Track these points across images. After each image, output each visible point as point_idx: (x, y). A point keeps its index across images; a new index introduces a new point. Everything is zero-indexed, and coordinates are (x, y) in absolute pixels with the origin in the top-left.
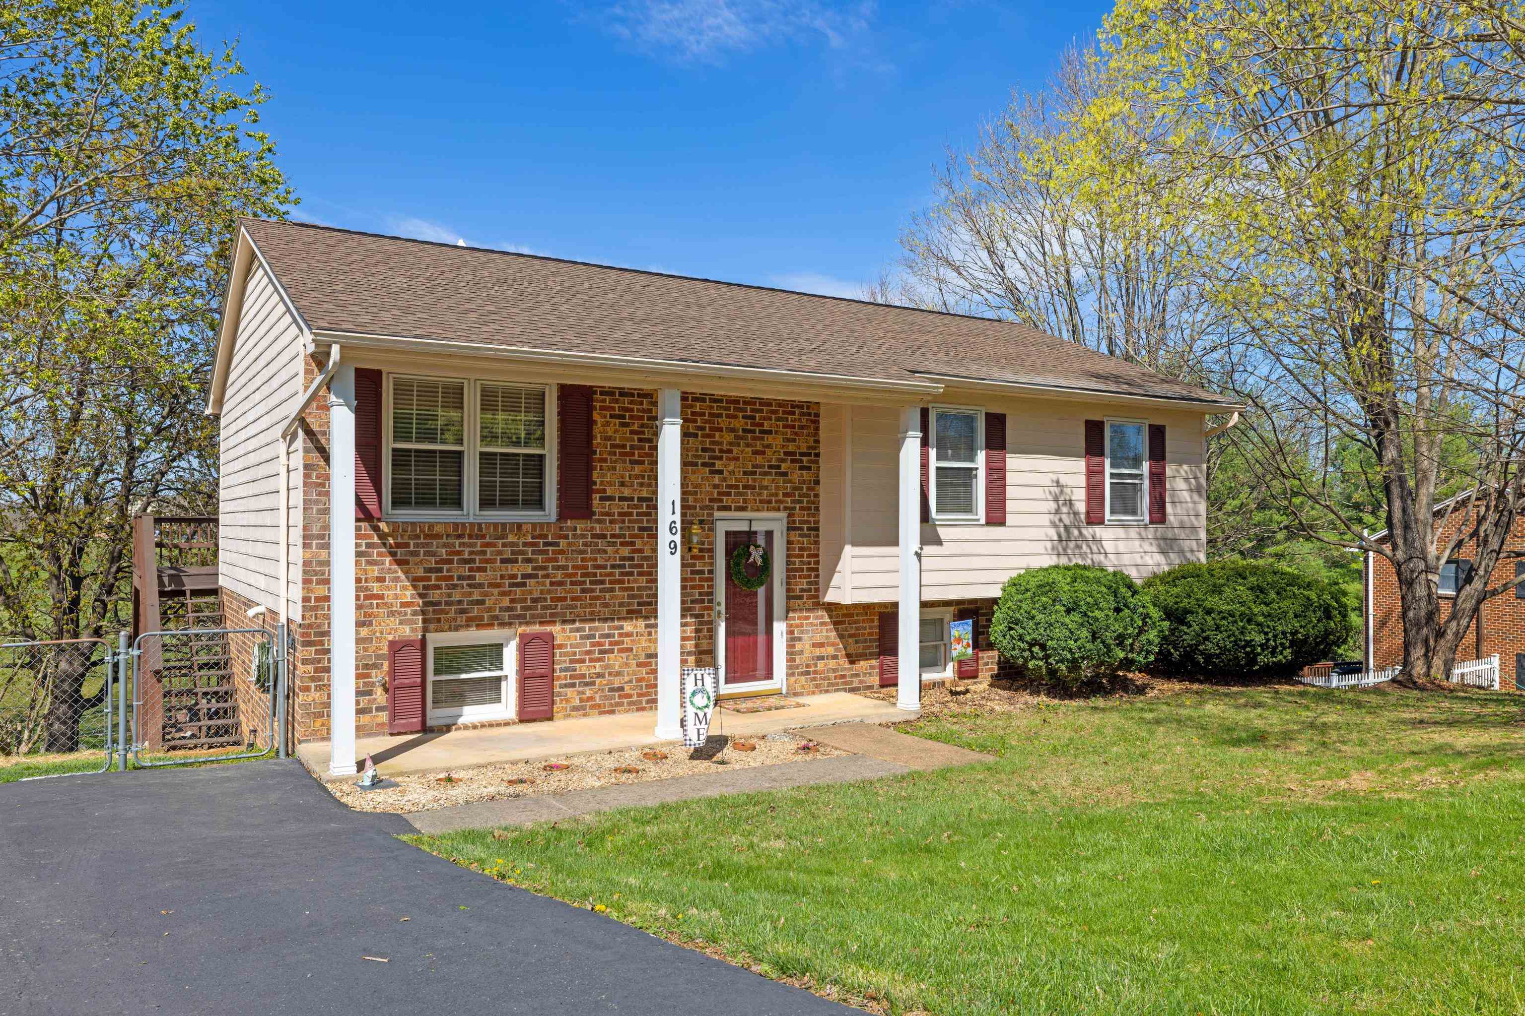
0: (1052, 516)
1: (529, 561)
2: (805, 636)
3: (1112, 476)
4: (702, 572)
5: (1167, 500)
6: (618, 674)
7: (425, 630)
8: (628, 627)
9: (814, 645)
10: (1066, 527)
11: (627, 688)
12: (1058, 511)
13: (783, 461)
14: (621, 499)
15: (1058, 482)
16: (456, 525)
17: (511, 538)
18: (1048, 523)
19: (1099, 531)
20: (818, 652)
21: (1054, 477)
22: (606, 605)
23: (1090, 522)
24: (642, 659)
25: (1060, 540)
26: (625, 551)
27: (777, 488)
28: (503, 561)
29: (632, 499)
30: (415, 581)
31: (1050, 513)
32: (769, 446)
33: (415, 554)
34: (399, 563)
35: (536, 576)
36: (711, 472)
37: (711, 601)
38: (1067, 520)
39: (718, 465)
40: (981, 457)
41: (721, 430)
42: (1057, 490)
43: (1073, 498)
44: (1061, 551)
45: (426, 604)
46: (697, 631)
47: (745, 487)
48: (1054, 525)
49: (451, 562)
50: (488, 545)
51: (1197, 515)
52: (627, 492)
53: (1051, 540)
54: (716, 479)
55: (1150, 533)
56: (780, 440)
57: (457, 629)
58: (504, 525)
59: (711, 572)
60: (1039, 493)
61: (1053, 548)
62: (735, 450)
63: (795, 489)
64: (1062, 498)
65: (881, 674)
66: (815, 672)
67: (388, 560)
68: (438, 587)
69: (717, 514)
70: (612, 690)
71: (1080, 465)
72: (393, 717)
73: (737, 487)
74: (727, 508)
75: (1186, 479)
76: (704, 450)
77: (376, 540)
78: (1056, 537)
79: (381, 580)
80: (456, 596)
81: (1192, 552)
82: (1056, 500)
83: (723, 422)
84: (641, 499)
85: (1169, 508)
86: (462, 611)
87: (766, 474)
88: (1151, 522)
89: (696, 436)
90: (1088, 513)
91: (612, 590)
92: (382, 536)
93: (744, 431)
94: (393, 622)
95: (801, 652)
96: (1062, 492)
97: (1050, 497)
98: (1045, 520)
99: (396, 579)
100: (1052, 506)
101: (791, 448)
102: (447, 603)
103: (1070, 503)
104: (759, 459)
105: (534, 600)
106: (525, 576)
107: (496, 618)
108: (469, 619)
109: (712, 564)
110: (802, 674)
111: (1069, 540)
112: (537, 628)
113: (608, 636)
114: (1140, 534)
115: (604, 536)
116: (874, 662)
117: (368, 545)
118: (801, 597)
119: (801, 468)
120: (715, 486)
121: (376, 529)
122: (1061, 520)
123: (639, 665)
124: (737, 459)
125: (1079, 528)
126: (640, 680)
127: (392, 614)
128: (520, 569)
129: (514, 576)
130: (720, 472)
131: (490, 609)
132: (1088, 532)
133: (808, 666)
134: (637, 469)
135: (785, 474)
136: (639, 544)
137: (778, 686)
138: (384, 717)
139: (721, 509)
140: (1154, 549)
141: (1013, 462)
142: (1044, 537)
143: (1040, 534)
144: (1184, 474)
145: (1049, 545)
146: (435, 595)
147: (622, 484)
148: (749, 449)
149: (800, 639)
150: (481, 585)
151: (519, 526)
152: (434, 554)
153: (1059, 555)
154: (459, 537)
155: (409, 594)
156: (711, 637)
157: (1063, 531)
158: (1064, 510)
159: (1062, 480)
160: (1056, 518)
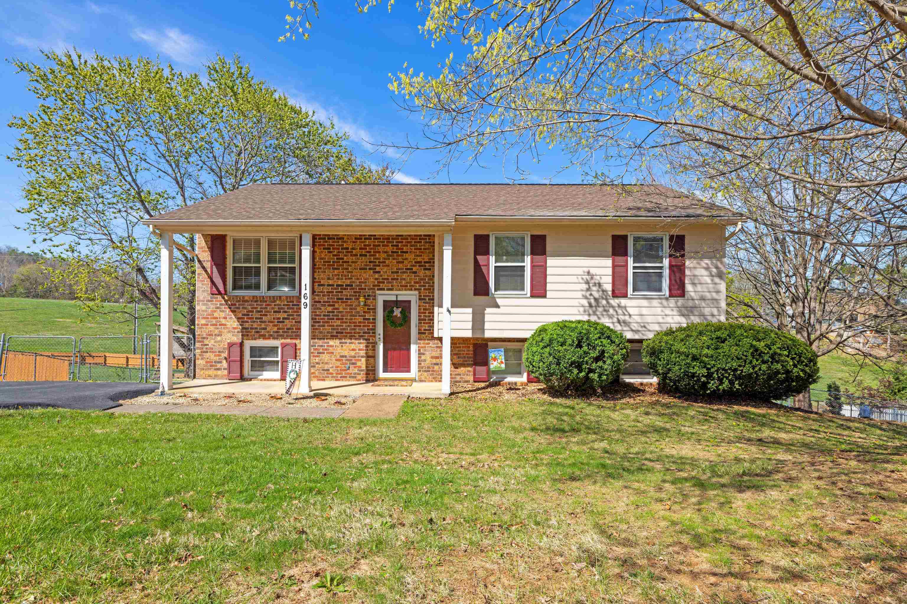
0: (584, 293)
1: (285, 312)
2: (427, 353)
3: (634, 268)
4: (369, 319)
5: (686, 282)
6: (327, 363)
7: (243, 339)
8: (331, 343)
9: (432, 357)
10: (596, 299)
11: (331, 371)
12: (588, 289)
13: (414, 266)
14: (329, 285)
15: (589, 273)
16: (253, 297)
17: (278, 302)
18: (581, 297)
19: (623, 302)
20: (434, 361)
21: (586, 270)
22: (321, 333)
23: (615, 295)
24: (338, 357)
25: (590, 306)
26: (330, 309)
27: (411, 279)
28: (275, 312)
29: (333, 285)
30: (238, 319)
31: (582, 290)
32: (406, 259)
33: (238, 308)
34: (232, 311)
35: (288, 319)
36: (374, 272)
37: (374, 333)
38: (596, 295)
39: (378, 269)
40: (528, 259)
41: (379, 252)
42: (588, 278)
43: (601, 282)
44: (591, 312)
45: (243, 328)
46: (367, 346)
47: (392, 279)
48: (586, 297)
49: (252, 312)
50: (268, 305)
51: (718, 292)
52: (331, 282)
53: (583, 306)
54: (377, 276)
55: (672, 302)
56: (413, 256)
57: (255, 339)
58: (274, 297)
59: (374, 319)
60: (574, 279)
61: (585, 311)
62: (387, 262)
63: (422, 279)
64: (593, 281)
65: (474, 374)
66: (433, 371)
67: (228, 310)
68: (247, 322)
69: (378, 292)
70: (324, 370)
71: (608, 262)
72: (229, 373)
73: (388, 279)
74: (383, 289)
75: (707, 269)
76: (370, 262)
77: (223, 302)
78: (587, 305)
79: (225, 318)
80: (255, 325)
81: (713, 316)
82: (587, 283)
83: (381, 249)
84: (337, 285)
85: (689, 287)
86: (257, 332)
87: (404, 272)
88: (671, 295)
89: (366, 256)
90: (613, 291)
91: (324, 326)
92: (226, 301)
93: (392, 252)
94: (230, 335)
95: (425, 360)
96: (592, 278)
97: (581, 281)
98: (579, 295)
99: (231, 318)
100: (585, 286)
101: (419, 259)
102: (251, 329)
103: (600, 285)
104: (401, 266)
105: (288, 329)
106: (284, 318)
107: (271, 335)
108: (260, 336)
109: (375, 316)
110: (425, 371)
111: (598, 306)
112: (288, 341)
113: (322, 346)
114: (661, 303)
115: (320, 302)
116: (469, 369)
117: (221, 304)
118: (425, 333)
119: (425, 269)
120: (376, 279)
121: (223, 298)
122: (591, 295)
123: (336, 360)
124: (388, 266)
125: (606, 299)
126: (337, 367)
127: (229, 332)
128: (282, 315)
129: (279, 318)
130: (379, 272)
131: (268, 332)
132: (614, 302)
133: (428, 367)
134: (336, 272)
135: (415, 273)
136: (337, 306)
137: (413, 376)
138: (226, 372)
139: (378, 290)
140: (675, 313)
141: (551, 262)
142: (577, 304)
143: (575, 303)
144: (705, 266)
145: (582, 309)
146: (247, 325)
147: (329, 279)
148: (395, 261)
149: (424, 354)
150: (265, 322)
151: (280, 297)
152: (245, 308)
153: (589, 315)
154: (256, 301)
155: (236, 324)
156: (374, 350)
157: (592, 301)
158: (594, 288)
159: (593, 271)
160: (588, 294)
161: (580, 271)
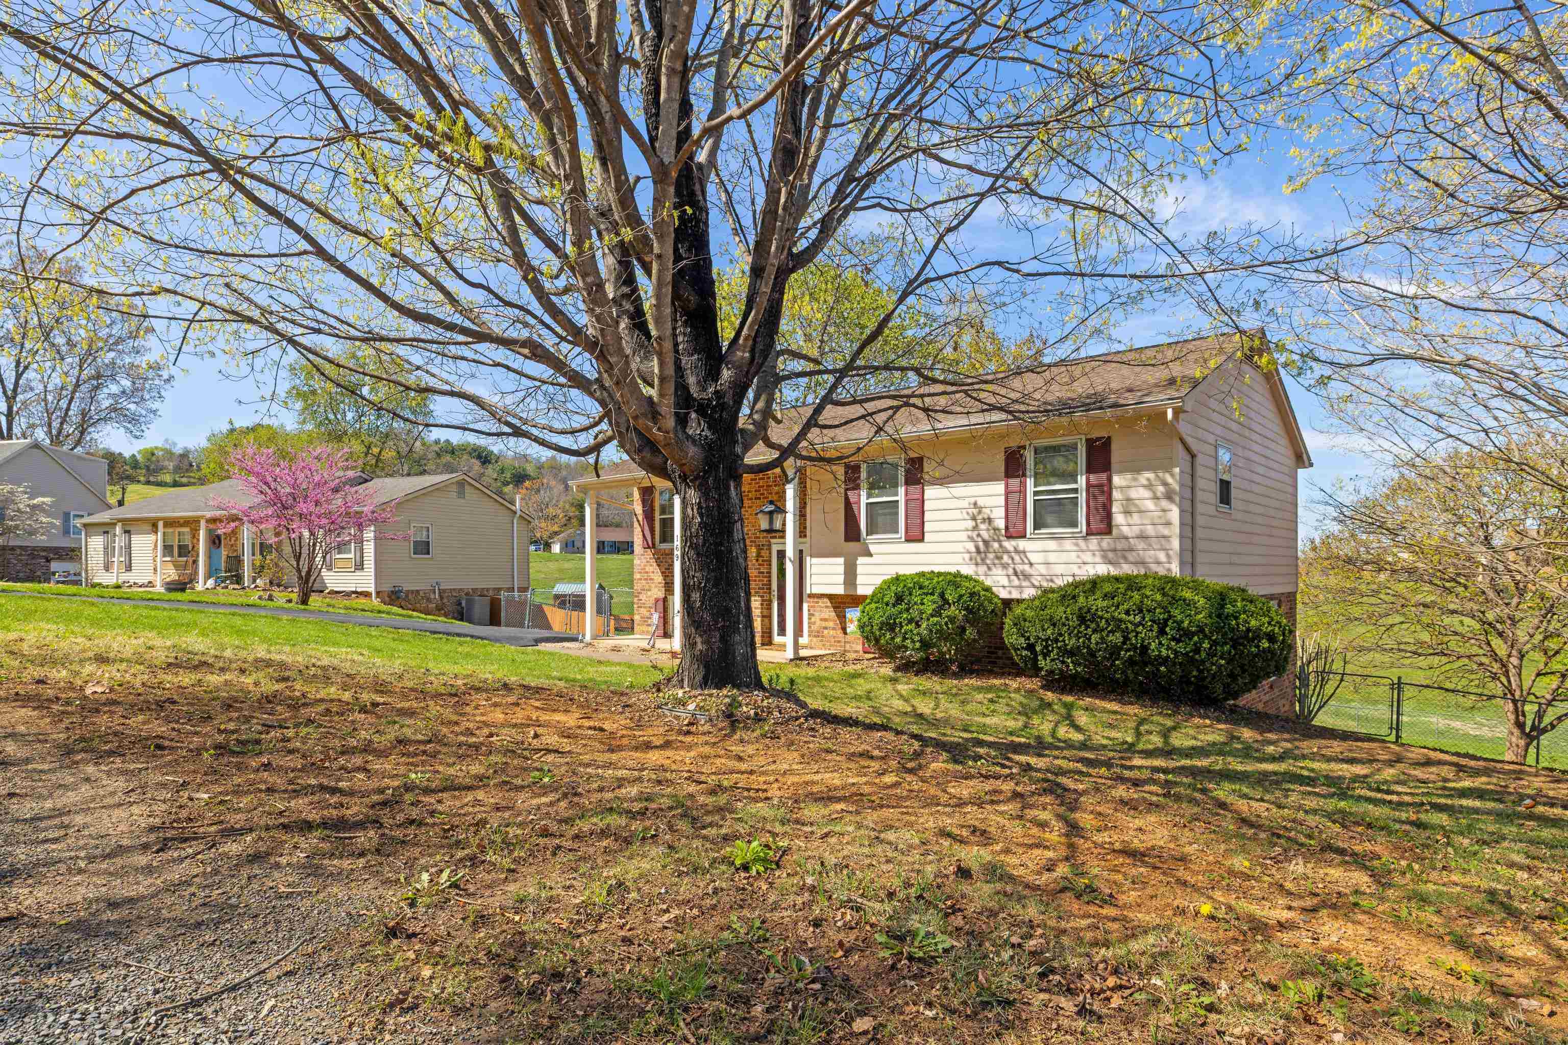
0: (970, 533)
3: (1036, 493)
5: (1114, 509)
10: (984, 541)
12: (975, 528)
15: (976, 504)
18: (965, 538)
19: (1022, 544)
21: (972, 500)
23: (1009, 537)
25: (978, 551)
31: (968, 530)
33: (662, 562)
38: (985, 535)
40: (902, 490)
42: (975, 511)
43: (992, 516)
44: (977, 562)
48: (971, 539)
51: (1168, 524)
53: (969, 552)
55: (1094, 542)
60: (957, 514)
61: (971, 560)
64: (981, 516)
71: (999, 488)
74: (776, 537)
75: (1149, 486)
78: (973, 549)
81: (1159, 563)
82: (974, 518)
85: (1119, 518)
88: (1090, 533)
90: (1007, 528)
96: (980, 512)
97: (967, 517)
98: (963, 536)
100: (971, 524)
103: (990, 520)
111: (988, 551)
114: (1077, 545)
122: (979, 535)
125: (999, 541)
132: (1009, 545)
139: (772, 538)
140: (1098, 559)
141: (930, 493)
142: (963, 550)
143: (959, 547)
144: (1145, 482)
145: (967, 556)
157: (981, 544)
158: (983, 526)
159: (981, 502)
160: (974, 534)
161: (964, 504)
